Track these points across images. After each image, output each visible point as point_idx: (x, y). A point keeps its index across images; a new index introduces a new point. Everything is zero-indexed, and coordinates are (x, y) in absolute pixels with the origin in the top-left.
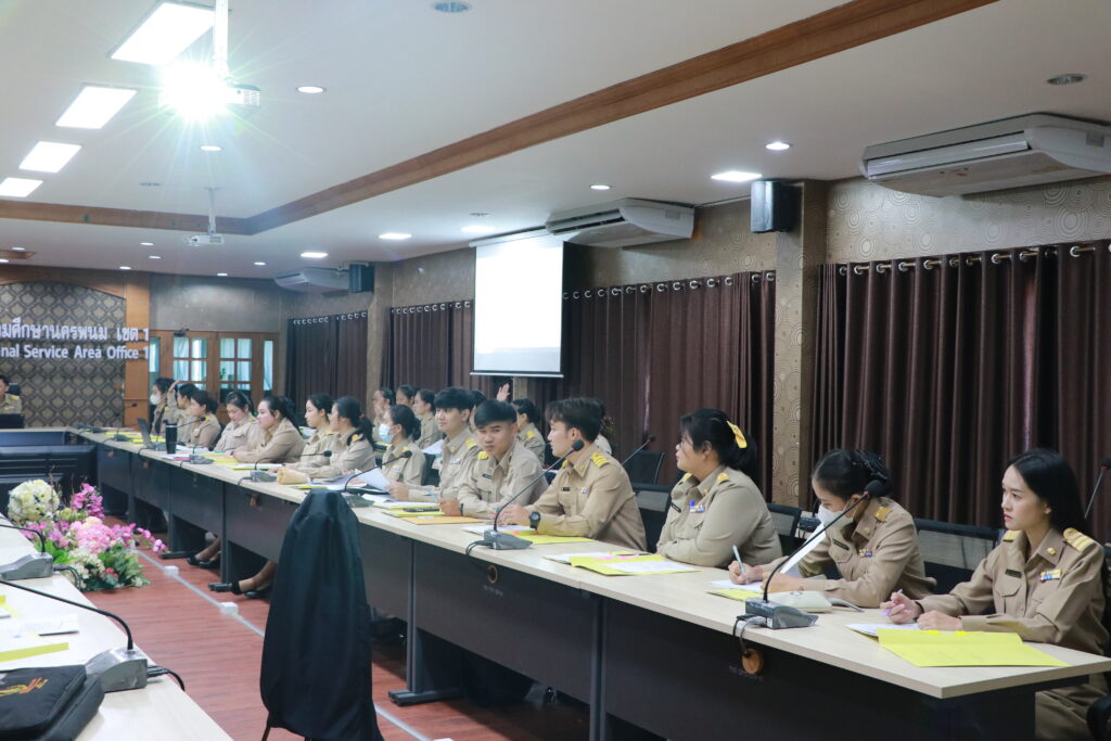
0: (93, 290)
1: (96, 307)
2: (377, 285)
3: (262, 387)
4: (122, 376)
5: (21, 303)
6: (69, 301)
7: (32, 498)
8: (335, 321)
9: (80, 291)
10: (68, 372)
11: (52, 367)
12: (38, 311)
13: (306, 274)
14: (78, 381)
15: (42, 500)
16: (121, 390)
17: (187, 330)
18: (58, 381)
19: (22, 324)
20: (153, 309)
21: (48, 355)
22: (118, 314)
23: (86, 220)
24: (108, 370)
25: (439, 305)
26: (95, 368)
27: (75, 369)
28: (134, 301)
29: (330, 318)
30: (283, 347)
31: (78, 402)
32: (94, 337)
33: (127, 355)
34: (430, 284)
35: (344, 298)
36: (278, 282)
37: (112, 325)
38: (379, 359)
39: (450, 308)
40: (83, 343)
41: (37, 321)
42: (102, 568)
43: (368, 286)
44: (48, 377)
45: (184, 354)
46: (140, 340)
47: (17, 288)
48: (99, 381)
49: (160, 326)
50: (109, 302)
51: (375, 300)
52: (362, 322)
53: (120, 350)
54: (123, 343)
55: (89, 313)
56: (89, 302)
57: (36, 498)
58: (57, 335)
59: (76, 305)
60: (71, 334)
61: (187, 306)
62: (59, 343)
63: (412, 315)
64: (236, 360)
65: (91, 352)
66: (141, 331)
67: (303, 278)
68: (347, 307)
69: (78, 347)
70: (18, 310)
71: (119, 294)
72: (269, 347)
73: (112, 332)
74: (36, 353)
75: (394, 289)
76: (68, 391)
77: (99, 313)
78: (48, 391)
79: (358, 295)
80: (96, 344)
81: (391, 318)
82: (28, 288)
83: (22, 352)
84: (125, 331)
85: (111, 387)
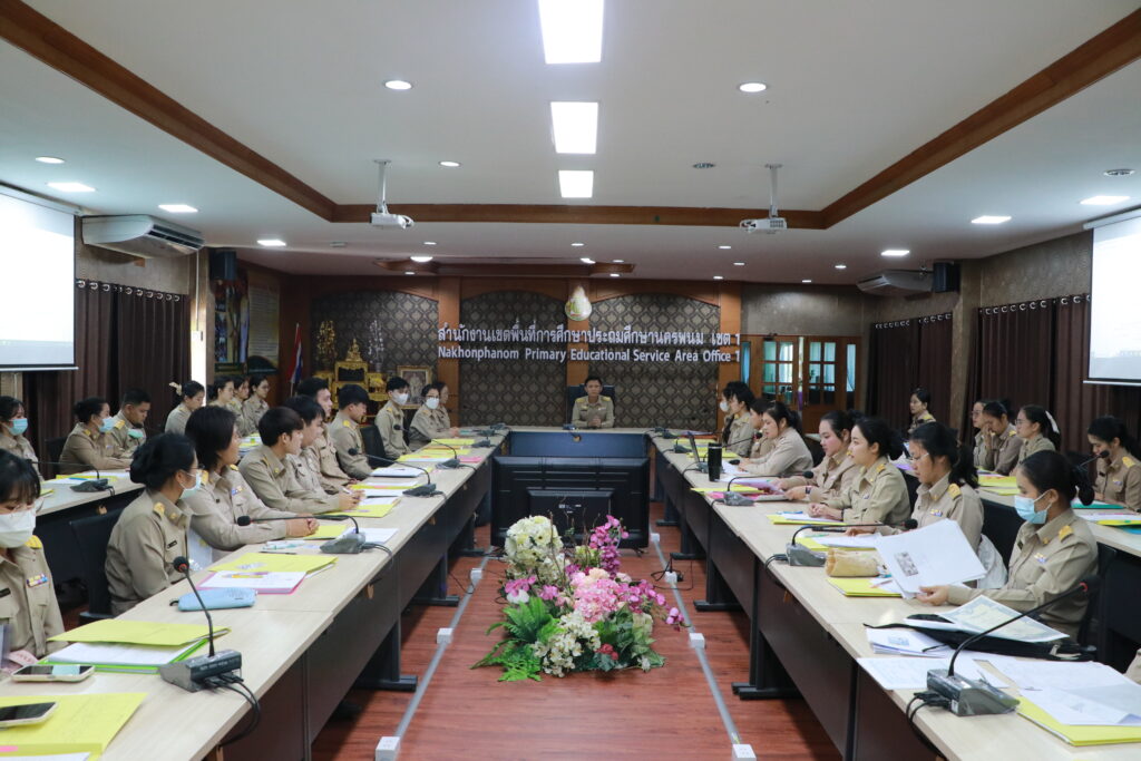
0: (692, 299)
1: (694, 314)
2: (963, 284)
3: (845, 387)
4: (717, 378)
5: (632, 313)
6: (671, 310)
7: (528, 540)
8: (917, 324)
9: (681, 301)
10: (670, 373)
11: (656, 369)
12: (646, 319)
13: (887, 276)
14: (678, 382)
15: (538, 543)
16: (715, 391)
17: (776, 335)
18: (661, 382)
19: (632, 331)
20: (744, 317)
21: (653, 359)
22: (714, 321)
23: (657, 221)
24: (704, 371)
25: (1039, 302)
26: (693, 370)
27: (676, 371)
28: (727, 308)
29: (912, 321)
30: (866, 350)
31: (678, 401)
32: (692, 342)
33: (721, 358)
34: (1026, 280)
35: (927, 301)
36: (859, 286)
37: (707, 331)
38: (965, 363)
39: (1053, 305)
40: (683, 348)
41: (645, 328)
42: (597, 644)
43: (953, 286)
44: (654, 377)
45: (773, 357)
46: (731, 345)
47: (629, 299)
48: (696, 382)
49: (751, 331)
50: (706, 310)
51: (961, 300)
52: (946, 324)
53: (715, 353)
54: (717, 347)
55: (688, 321)
56: (688, 310)
57: (533, 541)
58: (660, 341)
59: (677, 314)
60: (673, 339)
61: (775, 312)
62: (663, 348)
63: (1004, 315)
64: (822, 363)
65: (689, 356)
66: (733, 336)
67: (884, 281)
68: (930, 310)
69: (678, 351)
70: (629, 319)
71: (714, 303)
72: (851, 350)
73: (708, 337)
74: (642, 356)
75: (982, 287)
76: (670, 391)
77: (697, 320)
78: (653, 390)
79: (941, 296)
80: (694, 348)
81: (979, 319)
82: (638, 300)
83: (632, 356)
84: (719, 336)
85: (707, 387)
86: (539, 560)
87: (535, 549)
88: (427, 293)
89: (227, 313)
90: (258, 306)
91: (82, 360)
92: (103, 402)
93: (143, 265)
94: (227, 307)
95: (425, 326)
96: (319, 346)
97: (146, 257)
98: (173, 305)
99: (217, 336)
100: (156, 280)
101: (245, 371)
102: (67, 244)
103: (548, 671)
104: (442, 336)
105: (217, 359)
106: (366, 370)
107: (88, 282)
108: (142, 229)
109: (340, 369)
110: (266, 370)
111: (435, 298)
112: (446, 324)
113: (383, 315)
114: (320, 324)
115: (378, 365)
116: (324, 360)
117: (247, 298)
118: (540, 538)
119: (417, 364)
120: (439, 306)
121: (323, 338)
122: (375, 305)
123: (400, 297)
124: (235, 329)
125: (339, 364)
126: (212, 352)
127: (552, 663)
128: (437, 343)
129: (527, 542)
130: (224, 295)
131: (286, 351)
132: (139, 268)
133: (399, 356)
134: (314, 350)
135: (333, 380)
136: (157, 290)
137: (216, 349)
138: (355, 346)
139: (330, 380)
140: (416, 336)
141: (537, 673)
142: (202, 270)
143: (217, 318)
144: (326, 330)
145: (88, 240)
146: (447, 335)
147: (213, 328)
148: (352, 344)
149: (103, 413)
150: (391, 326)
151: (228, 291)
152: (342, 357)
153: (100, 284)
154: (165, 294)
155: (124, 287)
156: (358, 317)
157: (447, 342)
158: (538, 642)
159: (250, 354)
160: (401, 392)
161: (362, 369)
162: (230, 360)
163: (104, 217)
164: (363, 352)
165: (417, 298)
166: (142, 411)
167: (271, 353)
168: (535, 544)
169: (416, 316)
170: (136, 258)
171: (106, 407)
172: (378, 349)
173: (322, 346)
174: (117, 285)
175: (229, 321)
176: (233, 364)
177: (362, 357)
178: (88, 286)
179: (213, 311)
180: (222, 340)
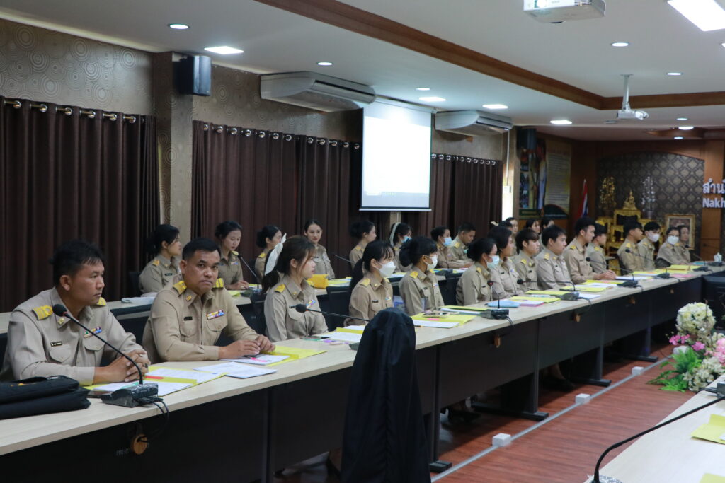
86: (697, 329)
87: (694, 322)
88: (695, 154)
89: (529, 173)
90: (554, 167)
91: (433, 205)
92: (445, 228)
93: (471, 141)
94: (530, 168)
95: (692, 181)
96: (601, 197)
97: (474, 136)
98: (491, 167)
99: (522, 189)
100: (480, 151)
101: (542, 216)
102: (426, 132)
103: (691, 389)
104: (706, 189)
105: (521, 205)
106: (639, 216)
107: (438, 155)
108: (471, 120)
109: (618, 216)
110: (559, 215)
111: (701, 158)
112: (710, 180)
113: (656, 173)
114: (603, 181)
115: (650, 213)
116: (605, 208)
117: (545, 160)
118: (699, 315)
119: (685, 212)
120: (705, 164)
121: (604, 190)
122: (650, 164)
123: (671, 157)
124: (535, 184)
125: (617, 212)
126: (518, 201)
127: (694, 385)
128: (702, 195)
129: (689, 318)
130: (528, 159)
131: (575, 201)
132: (469, 143)
133: (668, 206)
134: (598, 200)
135: (612, 224)
136: (480, 157)
137: (520, 198)
138: (631, 197)
139: (609, 224)
140: (684, 190)
141: (684, 389)
142: (511, 142)
143: (522, 176)
144: (608, 185)
145: (438, 127)
146: (712, 189)
147: (519, 184)
148: (629, 196)
149: (445, 235)
150: (663, 181)
151: (530, 156)
152: (620, 206)
153: (445, 155)
154: (486, 160)
155: (459, 157)
156: (635, 174)
157: (711, 195)
158: (687, 373)
159: (546, 203)
160: (655, 232)
161: (636, 216)
162: (531, 207)
163: (448, 113)
164: (637, 203)
165: (686, 158)
166: (471, 236)
167: (563, 202)
168: (694, 319)
169: (685, 173)
170: (467, 137)
171: (447, 232)
172: (650, 200)
173: (603, 197)
174: (456, 156)
175: (530, 177)
176: (533, 210)
177: (636, 206)
178: (438, 157)
179: (519, 171)
180: (525, 192)
